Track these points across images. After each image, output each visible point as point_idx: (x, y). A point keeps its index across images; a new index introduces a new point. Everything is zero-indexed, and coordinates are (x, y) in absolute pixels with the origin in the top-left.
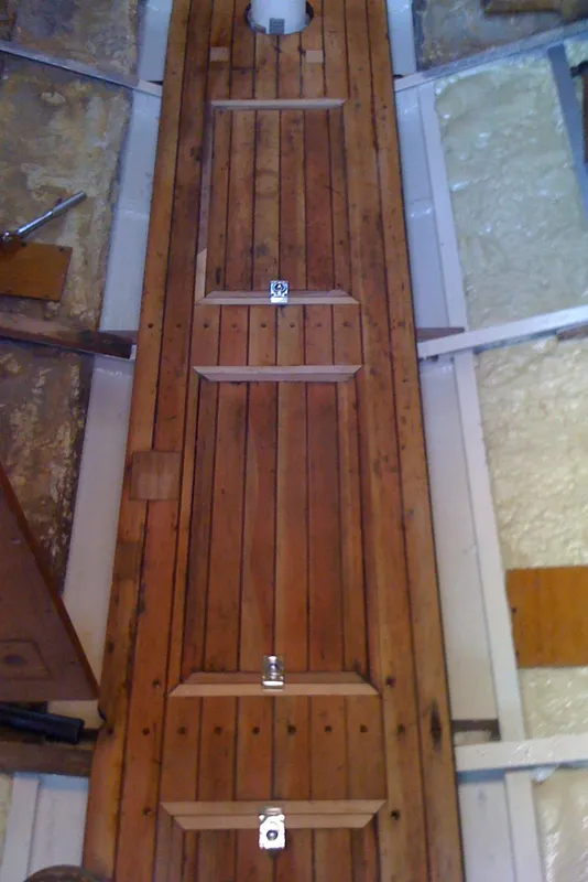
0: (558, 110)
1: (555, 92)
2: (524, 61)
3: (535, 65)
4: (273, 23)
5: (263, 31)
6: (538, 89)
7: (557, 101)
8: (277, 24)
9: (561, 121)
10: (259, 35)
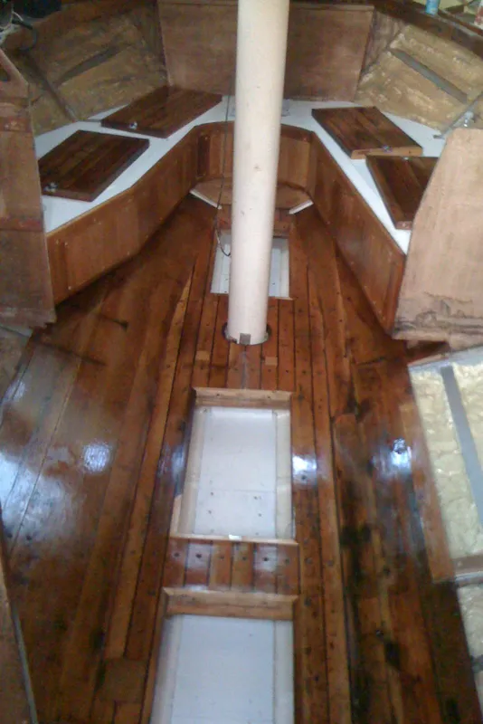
0: (449, 412)
1: (446, 398)
2: (423, 375)
3: (432, 378)
4: (242, 336)
5: (235, 342)
6: (433, 396)
7: (448, 404)
8: (245, 338)
9: (451, 420)
10: (232, 345)
